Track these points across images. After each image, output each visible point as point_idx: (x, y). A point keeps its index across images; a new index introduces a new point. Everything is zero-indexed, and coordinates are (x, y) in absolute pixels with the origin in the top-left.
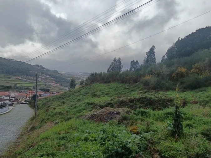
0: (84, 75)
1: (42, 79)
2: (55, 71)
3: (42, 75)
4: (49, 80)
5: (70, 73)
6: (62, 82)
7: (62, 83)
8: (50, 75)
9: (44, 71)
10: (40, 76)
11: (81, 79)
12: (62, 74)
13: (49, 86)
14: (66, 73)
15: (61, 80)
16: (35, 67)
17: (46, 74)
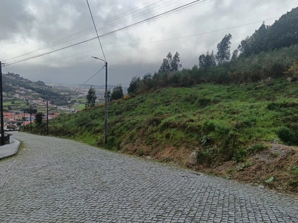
0: (85, 88)
1: (20, 94)
2: (40, 83)
3: (21, 89)
4: (33, 96)
5: (63, 86)
6: (53, 98)
7: (53, 100)
8: (33, 89)
9: (22, 82)
10: (17, 91)
11: (81, 94)
12: (51, 87)
13: (33, 105)
14: (56, 85)
15: (52, 96)
16: (7, 77)
17: (28, 88)
